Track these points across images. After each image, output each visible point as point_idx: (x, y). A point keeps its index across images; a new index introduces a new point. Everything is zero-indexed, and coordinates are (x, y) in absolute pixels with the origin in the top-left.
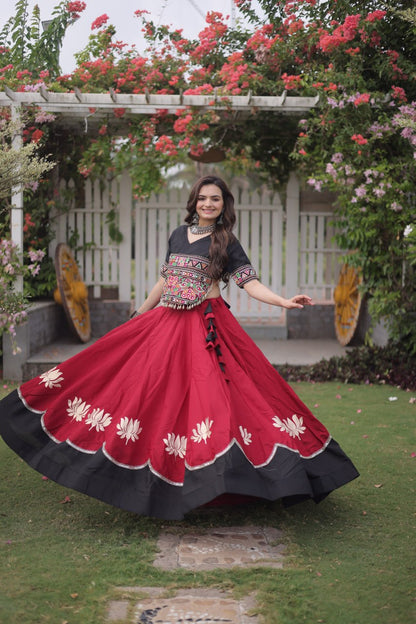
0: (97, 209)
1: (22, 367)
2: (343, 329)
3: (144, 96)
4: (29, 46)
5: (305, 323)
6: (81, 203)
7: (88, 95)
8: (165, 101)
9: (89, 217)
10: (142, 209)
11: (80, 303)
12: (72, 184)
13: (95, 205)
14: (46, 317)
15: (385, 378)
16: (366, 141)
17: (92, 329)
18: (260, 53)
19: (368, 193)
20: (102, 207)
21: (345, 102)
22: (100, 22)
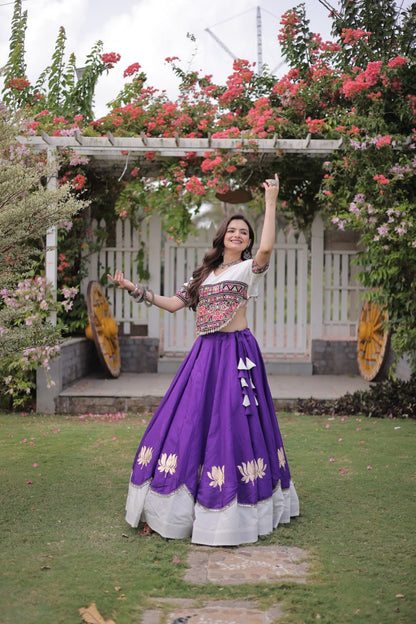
0: (128, 248)
1: (55, 400)
2: (368, 364)
3: (174, 139)
4: (64, 93)
5: (329, 359)
6: (112, 242)
7: (121, 139)
8: (194, 145)
9: (119, 256)
10: (171, 247)
11: (111, 339)
12: (103, 223)
13: (125, 243)
14: (78, 352)
15: (408, 412)
16: (388, 181)
17: (122, 364)
18: (285, 97)
19: (389, 232)
20: (132, 246)
21: (368, 145)
22: (131, 70)
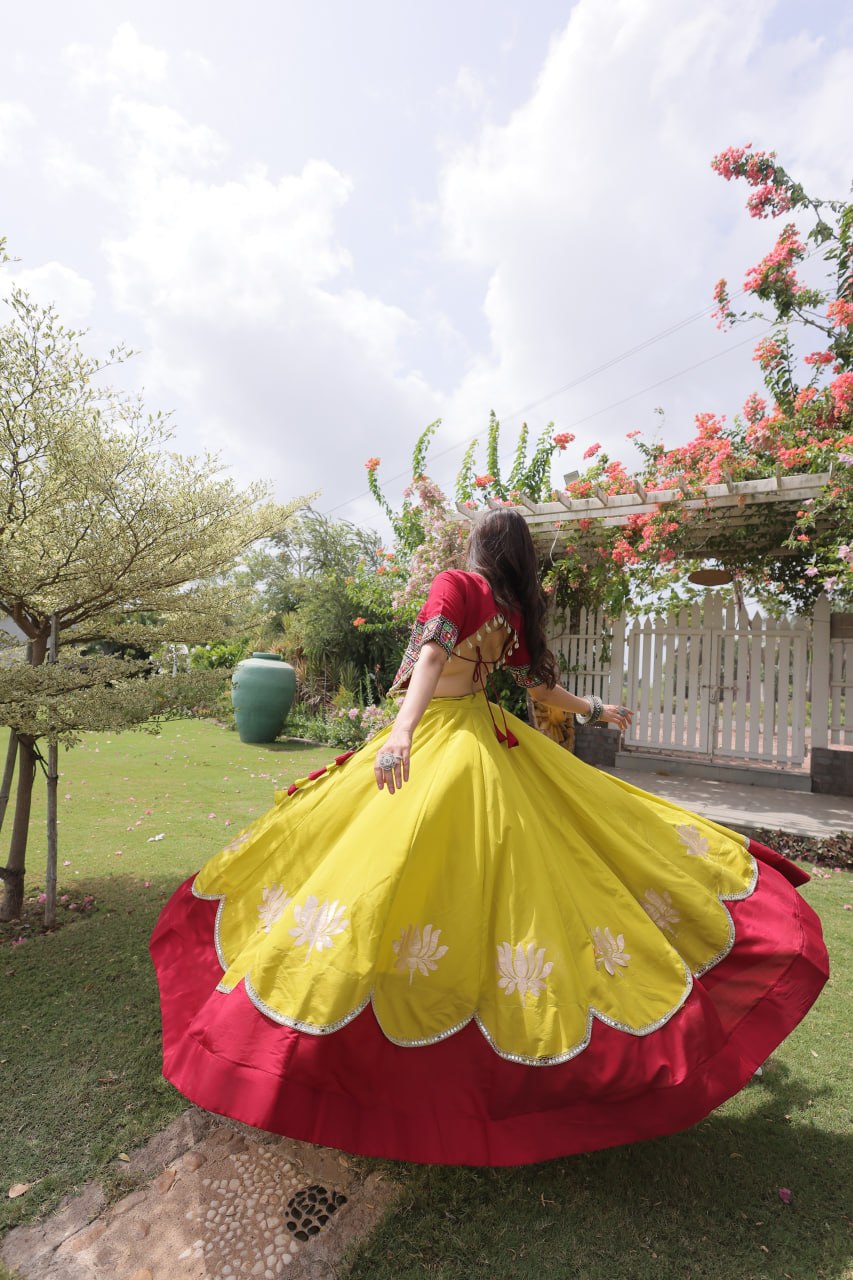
0: (591, 635)
9: (582, 643)
18: (757, 439)
20: (595, 634)
22: (591, 453)
